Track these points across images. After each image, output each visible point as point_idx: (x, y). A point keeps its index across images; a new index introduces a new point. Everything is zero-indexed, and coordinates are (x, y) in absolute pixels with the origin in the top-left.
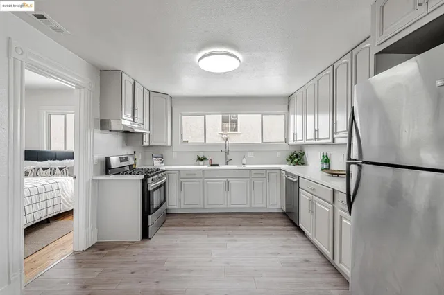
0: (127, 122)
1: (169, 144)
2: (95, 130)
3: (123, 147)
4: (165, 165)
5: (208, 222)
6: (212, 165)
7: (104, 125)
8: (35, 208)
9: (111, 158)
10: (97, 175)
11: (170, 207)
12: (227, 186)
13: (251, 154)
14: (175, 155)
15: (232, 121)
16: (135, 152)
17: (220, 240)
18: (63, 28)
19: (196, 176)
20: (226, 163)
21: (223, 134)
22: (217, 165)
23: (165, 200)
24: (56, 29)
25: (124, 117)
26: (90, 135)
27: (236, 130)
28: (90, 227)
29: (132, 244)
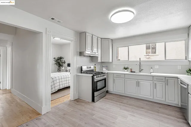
0: (88, 52)
1: (111, 61)
2: (77, 56)
3: (90, 62)
4: (108, 70)
5: (125, 101)
6: (131, 72)
7: (81, 54)
8: (65, 82)
9: (83, 67)
10: (78, 73)
11: (109, 90)
12: (138, 84)
13: (157, 67)
14: (114, 66)
15: (152, 48)
16: (95, 65)
17: (126, 113)
18: (61, 21)
19: (121, 77)
20: (140, 71)
21: (146, 56)
22: (135, 72)
23: (105, 86)
24: (58, 22)
25: (87, 50)
26: (75, 58)
27: (155, 53)
28: (75, 92)
29: (88, 103)
